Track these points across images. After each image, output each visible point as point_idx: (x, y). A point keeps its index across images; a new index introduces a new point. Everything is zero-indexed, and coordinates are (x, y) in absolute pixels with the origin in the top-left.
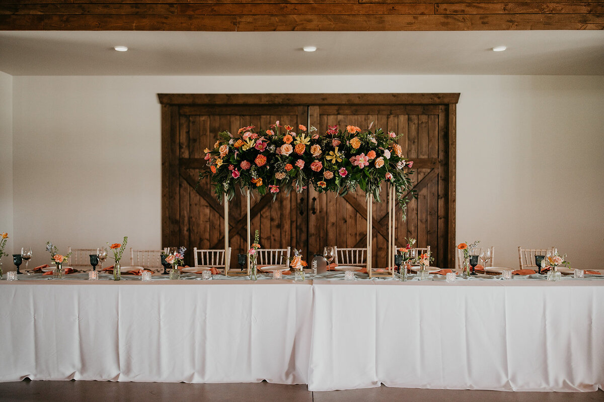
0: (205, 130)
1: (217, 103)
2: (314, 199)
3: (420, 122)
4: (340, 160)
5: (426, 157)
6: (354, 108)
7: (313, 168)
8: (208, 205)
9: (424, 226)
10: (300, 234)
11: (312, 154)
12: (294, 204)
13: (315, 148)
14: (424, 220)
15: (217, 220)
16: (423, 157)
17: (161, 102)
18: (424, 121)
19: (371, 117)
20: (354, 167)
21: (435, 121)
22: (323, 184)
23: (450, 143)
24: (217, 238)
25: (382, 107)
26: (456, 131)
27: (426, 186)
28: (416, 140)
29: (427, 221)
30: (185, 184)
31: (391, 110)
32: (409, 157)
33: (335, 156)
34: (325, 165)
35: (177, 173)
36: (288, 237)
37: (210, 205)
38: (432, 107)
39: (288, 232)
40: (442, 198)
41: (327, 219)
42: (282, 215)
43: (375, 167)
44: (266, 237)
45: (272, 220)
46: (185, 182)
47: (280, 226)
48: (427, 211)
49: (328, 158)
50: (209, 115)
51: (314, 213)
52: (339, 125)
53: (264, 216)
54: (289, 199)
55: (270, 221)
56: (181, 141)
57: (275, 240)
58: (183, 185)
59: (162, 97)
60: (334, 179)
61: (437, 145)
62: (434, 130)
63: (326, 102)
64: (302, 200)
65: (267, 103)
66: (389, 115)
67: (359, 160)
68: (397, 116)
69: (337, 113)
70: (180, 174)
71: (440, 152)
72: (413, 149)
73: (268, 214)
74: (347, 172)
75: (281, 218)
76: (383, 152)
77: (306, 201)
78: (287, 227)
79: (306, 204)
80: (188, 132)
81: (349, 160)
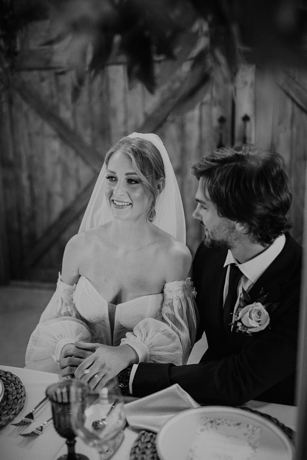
2: (246, 119)
8: (57, 135)
12: (206, 129)
15: (72, 162)
24: (74, 191)
30: (18, 98)
42: (184, 152)
46: (19, 95)
54: (197, 119)
64: (222, 120)
77: (229, 123)
79: (230, 129)
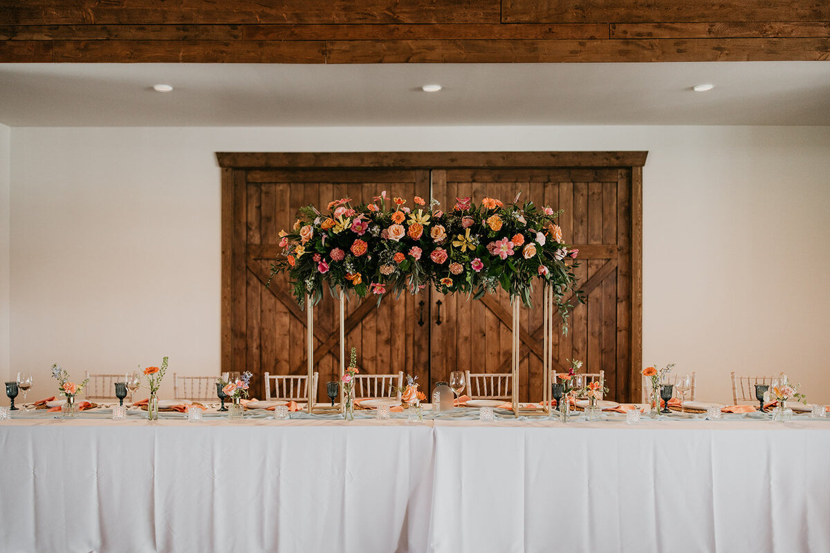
0: (283, 203)
1: (301, 165)
2: (439, 303)
3: (590, 193)
4: (472, 248)
5: (599, 242)
6: (496, 172)
7: (434, 258)
8: (288, 311)
9: (597, 342)
10: (419, 353)
11: (433, 239)
12: (410, 309)
13: (437, 231)
14: (597, 334)
15: (300, 334)
16: (595, 243)
17: (221, 165)
18: (596, 191)
19: (520, 185)
20: (493, 257)
21: (611, 192)
22: (449, 282)
23: (634, 222)
24: (300, 358)
25: (535, 171)
26: (642, 205)
27: (599, 284)
28: (585, 219)
29: (600, 334)
30: (254, 281)
31: (549, 176)
32: (575, 242)
33: (465, 241)
34: (452, 255)
35: (244, 265)
36: (401, 357)
37: (290, 311)
38: (607, 171)
39: (401, 351)
40: (622, 301)
41: (458, 332)
42: (393, 326)
43: (523, 258)
44: (369, 357)
45: (378, 332)
46: (255, 279)
47: (390, 342)
48: (601, 320)
49: (456, 244)
50: (289, 183)
51: (439, 323)
52: (475, 196)
53: (368, 327)
54: (403, 302)
55: (375, 334)
56: (249, 220)
57: (382, 361)
58: (251, 282)
59: (222, 157)
60: (464, 274)
61: (615, 225)
62: (611, 205)
63: (455, 164)
64: (422, 303)
65: (372, 165)
66: (547, 182)
67: (500, 248)
68: (558, 183)
69: (471, 180)
70: (247, 267)
71: (619, 236)
72: (581, 231)
73: (372, 324)
74: (483, 265)
75: (391, 330)
76: (534, 236)
77: (426, 305)
78: (400, 342)
79: (427, 310)
80: (259, 208)
81: (485, 246)
